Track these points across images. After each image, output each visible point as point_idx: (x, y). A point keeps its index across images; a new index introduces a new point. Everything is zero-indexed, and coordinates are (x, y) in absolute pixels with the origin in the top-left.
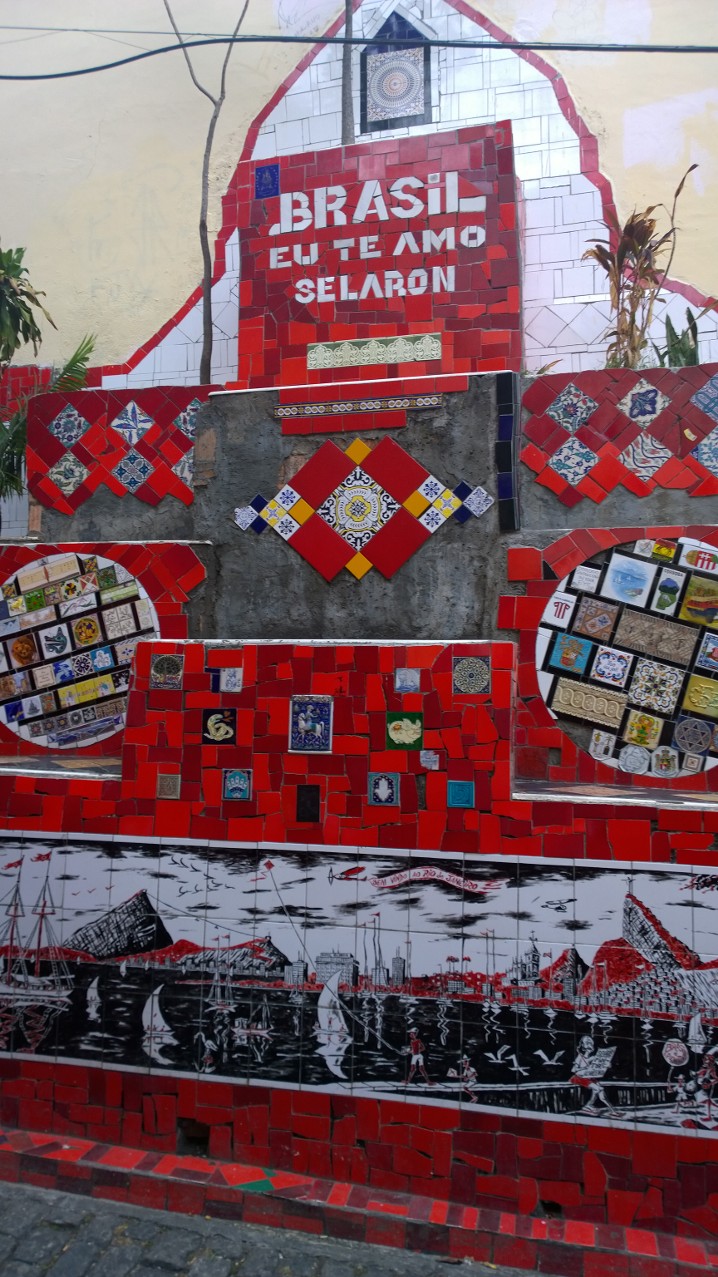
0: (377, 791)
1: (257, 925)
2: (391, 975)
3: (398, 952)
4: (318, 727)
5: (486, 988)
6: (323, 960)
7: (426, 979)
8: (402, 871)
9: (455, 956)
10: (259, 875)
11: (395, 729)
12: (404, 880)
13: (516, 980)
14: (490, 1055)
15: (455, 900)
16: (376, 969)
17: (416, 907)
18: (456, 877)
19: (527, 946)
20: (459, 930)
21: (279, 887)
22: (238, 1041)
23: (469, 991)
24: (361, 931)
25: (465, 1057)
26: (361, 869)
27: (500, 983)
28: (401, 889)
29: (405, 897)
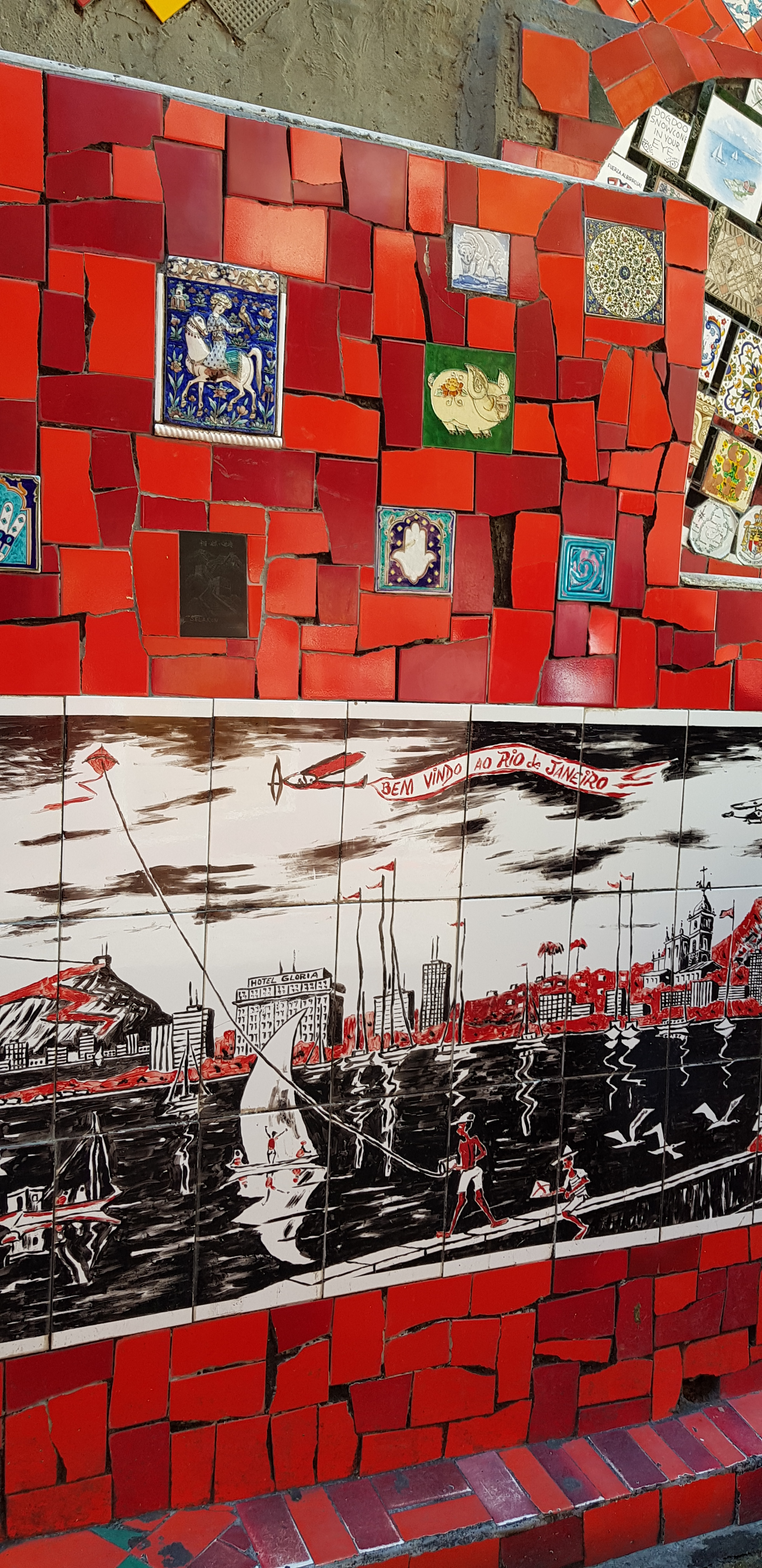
0: (397, 555)
1: (66, 932)
2: (417, 1006)
3: (435, 949)
4: (246, 362)
5: (613, 999)
6: (254, 995)
7: (497, 1002)
8: (451, 756)
9: (556, 942)
10: (72, 789)
11: (446, 392)
12: (455, 778)
13: (670, 973)
14: (616, 1135)
15: (561, 816)
16: (384, 997)
17: (479, 839)
18: (565, 764)
19: (692, 901)
20: (565, 884)
21: (132, 818)
22: (19, 1247)
23: (581, 1011)
24: (349, 911)
25: (568, 1149)
26: (358, 757)
27: (641, 985)
28: (449, 800)
29: (456, 817)
